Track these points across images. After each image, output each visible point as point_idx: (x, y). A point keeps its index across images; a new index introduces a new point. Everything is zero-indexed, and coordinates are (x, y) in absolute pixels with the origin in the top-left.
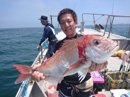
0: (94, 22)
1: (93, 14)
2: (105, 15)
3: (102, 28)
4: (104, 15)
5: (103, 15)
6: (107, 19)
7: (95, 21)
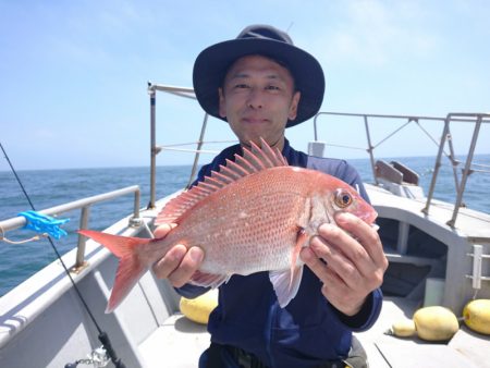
0: (370, 150)
1: (365, 116)
2: (420, 121)
3: (411, 178)
4: (416, 119)
5: (411, 119)
6: (439, 143)
7: (373, 145)
